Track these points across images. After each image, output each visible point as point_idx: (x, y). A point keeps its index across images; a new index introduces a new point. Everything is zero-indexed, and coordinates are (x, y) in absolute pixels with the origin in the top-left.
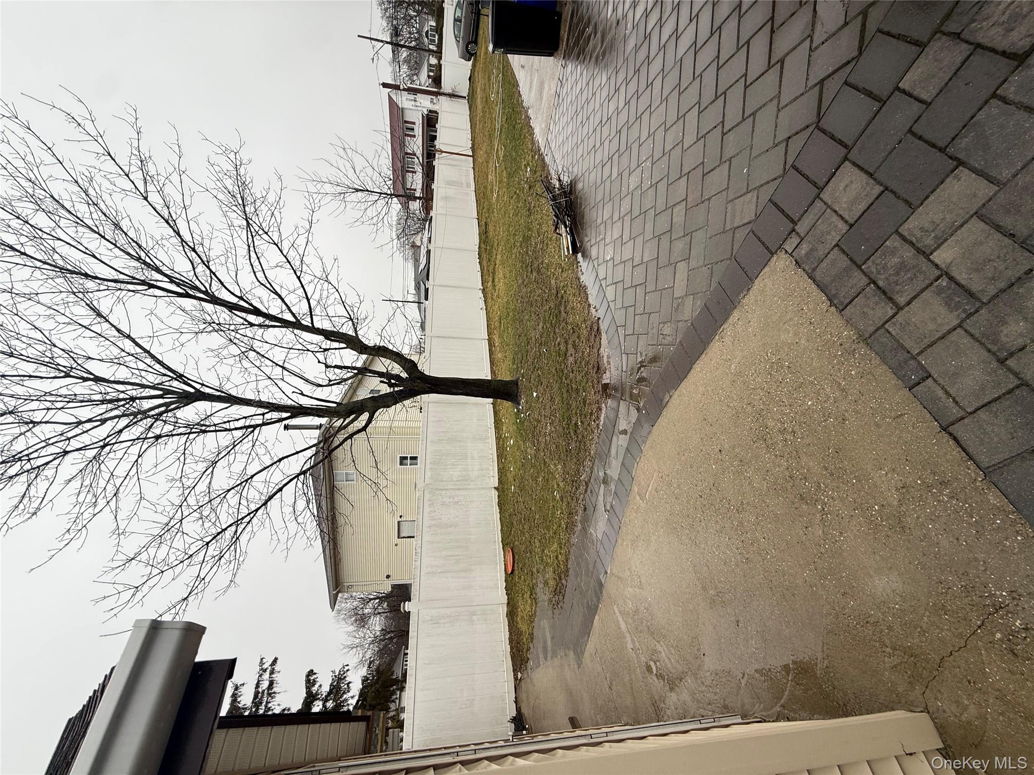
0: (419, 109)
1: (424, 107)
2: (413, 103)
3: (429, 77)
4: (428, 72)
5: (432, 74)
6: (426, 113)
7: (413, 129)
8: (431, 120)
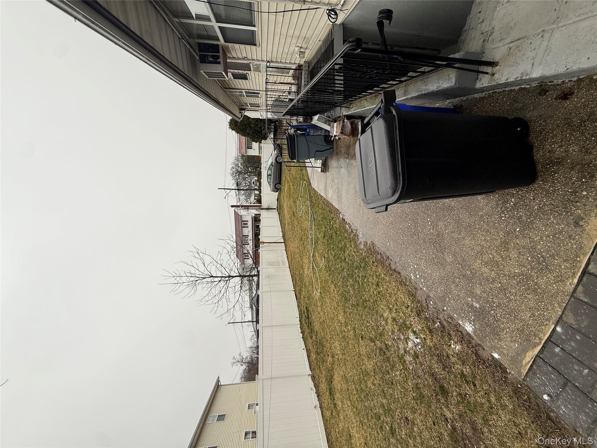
0: (250, 214)
1: (252, 213)
2: (247, 212)
3: (255, 199)
4: (254, 197)
5: (256, 198)
6: (254, 216)
7: (247, 224)
8: (256, 219)
